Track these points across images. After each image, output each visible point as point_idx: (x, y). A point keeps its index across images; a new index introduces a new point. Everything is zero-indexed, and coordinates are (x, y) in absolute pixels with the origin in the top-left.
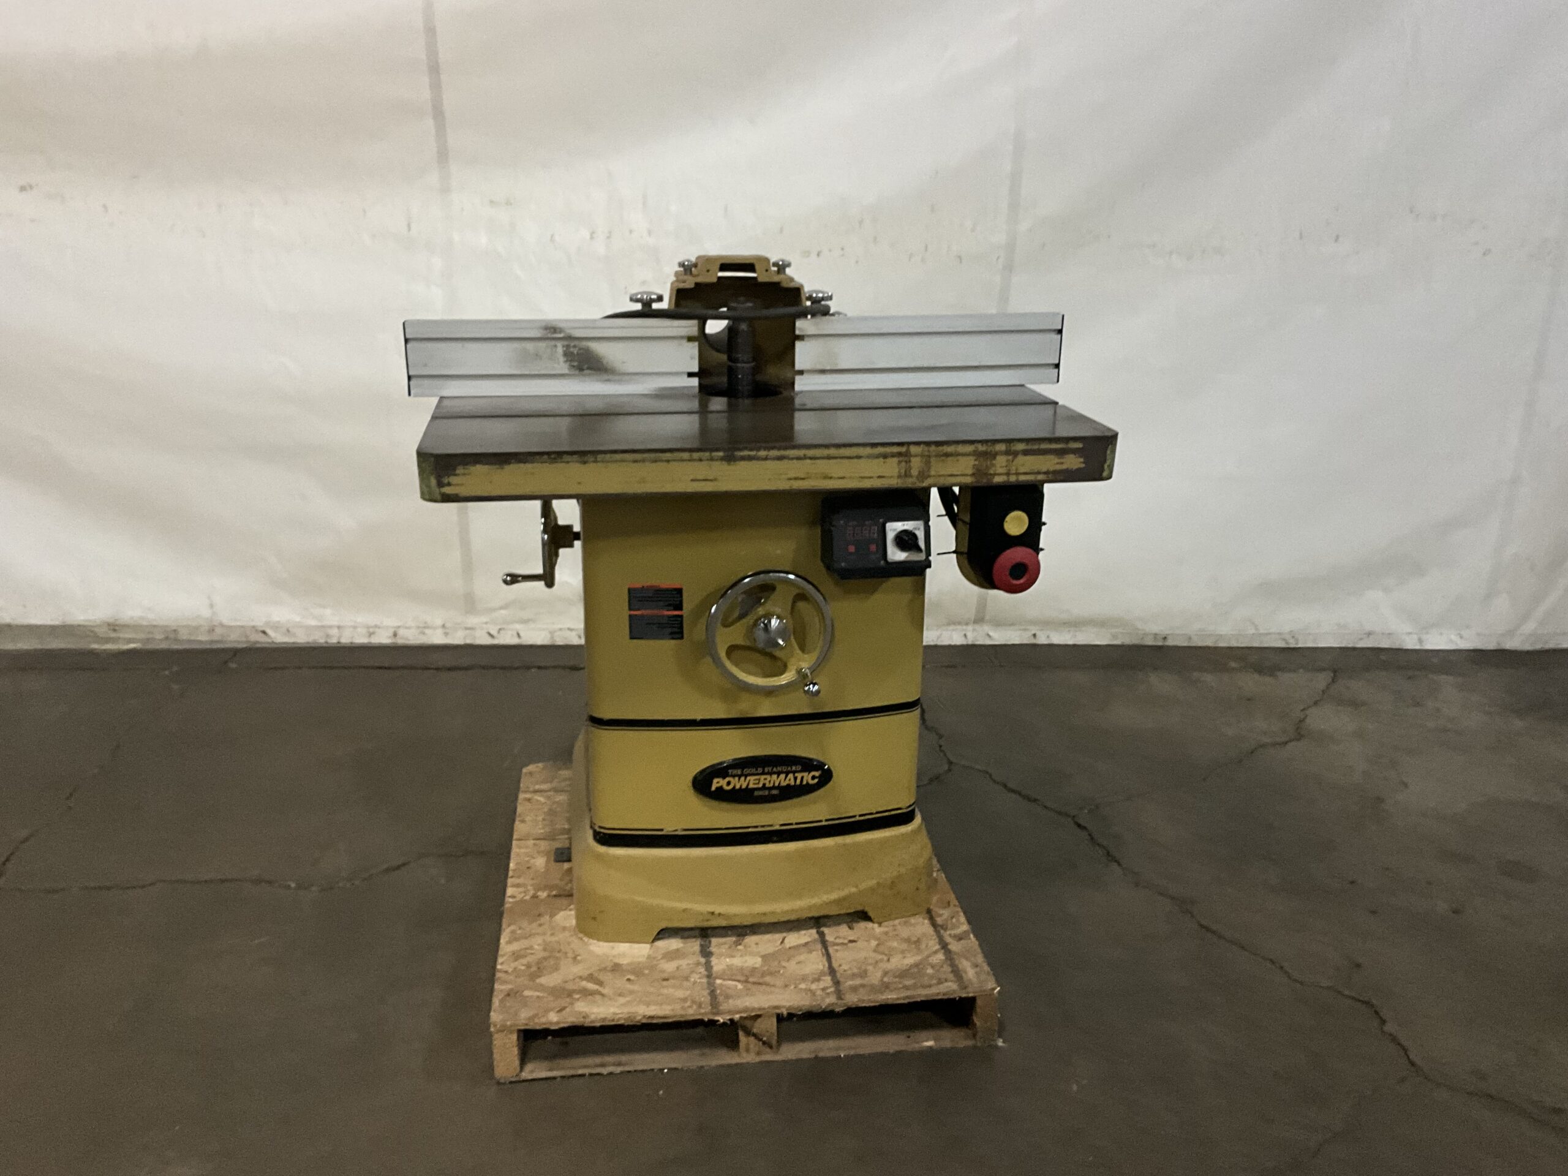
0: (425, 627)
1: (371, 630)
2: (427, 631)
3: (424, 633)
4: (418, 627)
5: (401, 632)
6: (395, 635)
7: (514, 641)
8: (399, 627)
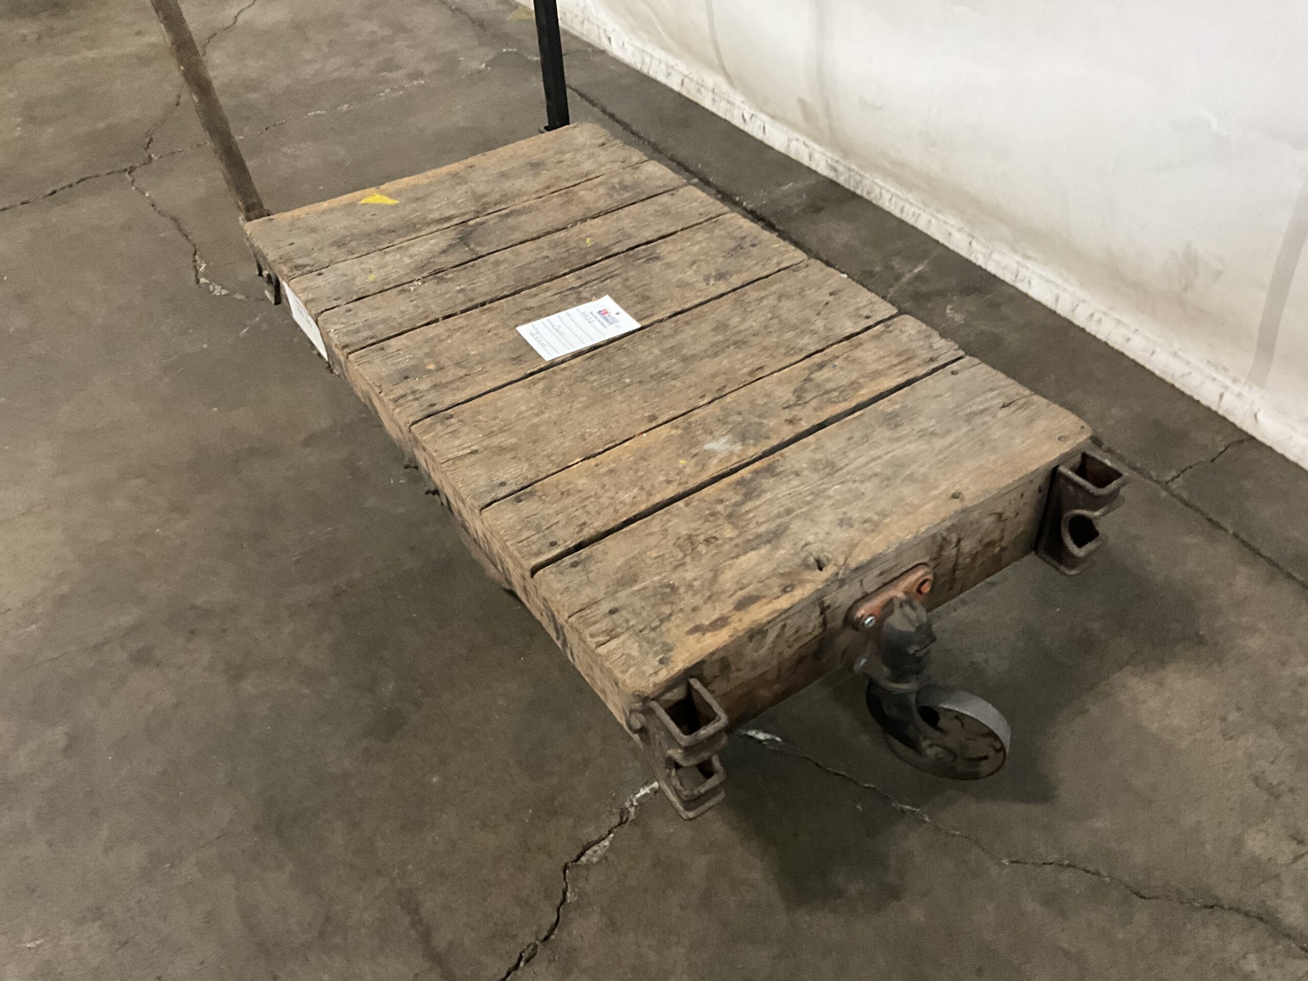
0: (702, 86)
2: (702, 90)
3: (699, 90)
4: (698, 83)
7: (759, 135)
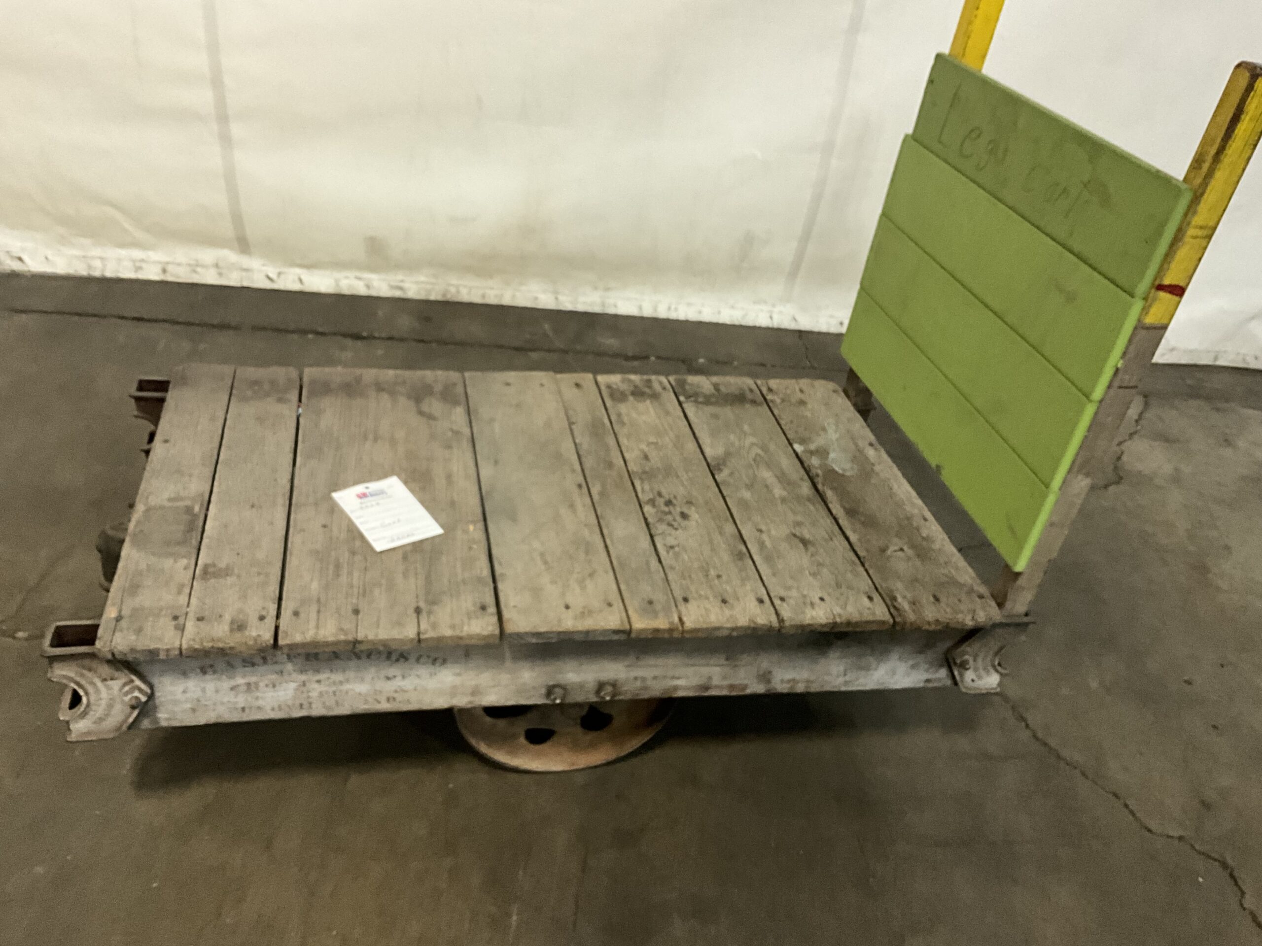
0: (197, 265)
1: (138, 264)
2: (199, 269)
3: (195, 272)
4: (189, 265)
5: (170, 268)
6: (164, 271)
7: (295, 287)
8: (168, 263)
